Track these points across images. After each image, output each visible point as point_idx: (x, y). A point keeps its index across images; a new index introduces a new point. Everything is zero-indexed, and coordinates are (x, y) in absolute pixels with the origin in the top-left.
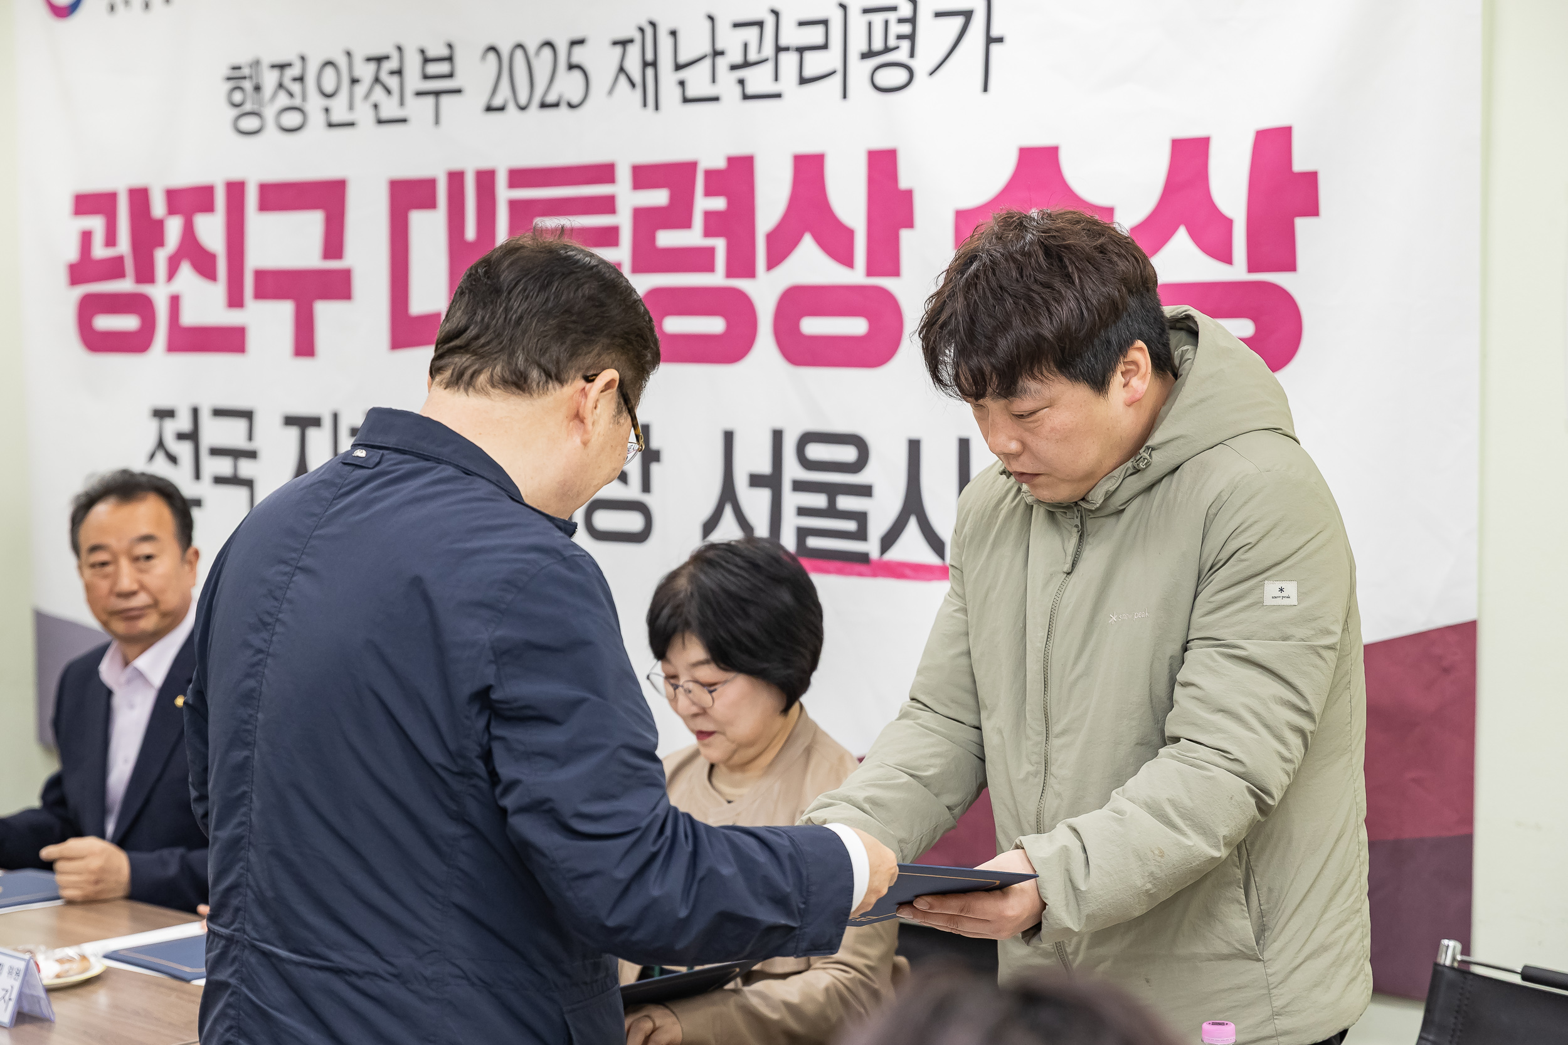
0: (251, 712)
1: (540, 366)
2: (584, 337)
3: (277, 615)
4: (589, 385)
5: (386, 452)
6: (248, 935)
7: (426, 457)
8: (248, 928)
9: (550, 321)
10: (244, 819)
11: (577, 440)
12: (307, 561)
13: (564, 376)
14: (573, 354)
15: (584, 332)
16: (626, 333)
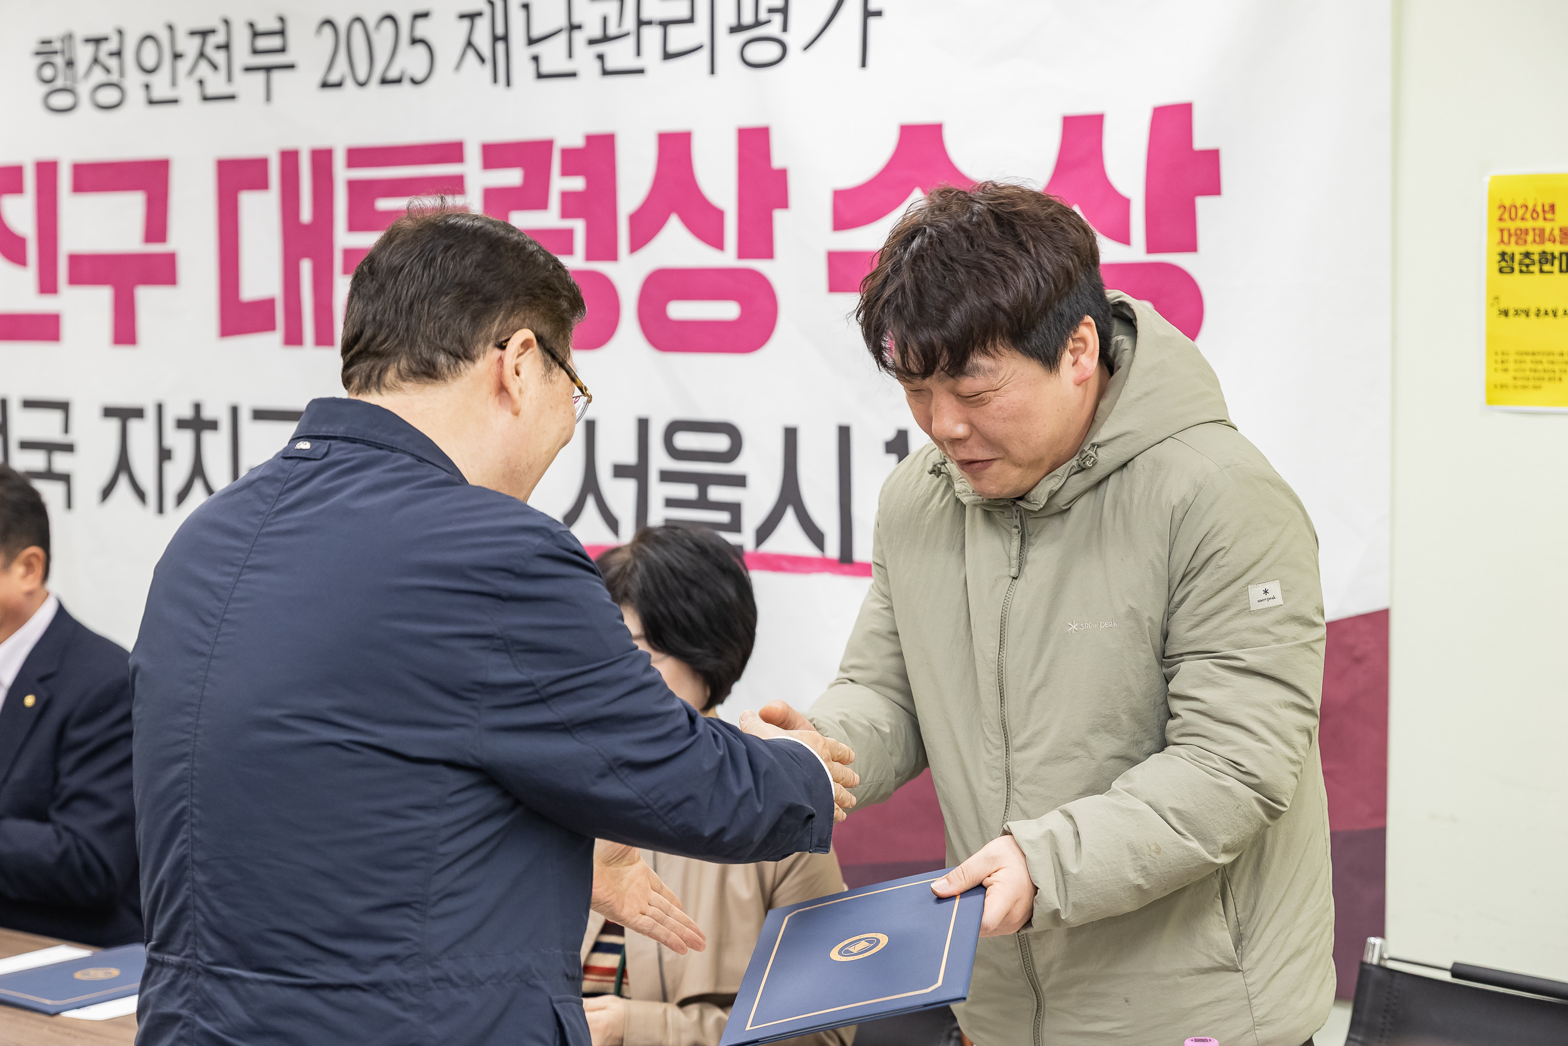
1: (444, 350)
5: (333, 442)
6: (201, 960)
7: (379, 445)
8: (201, 953)
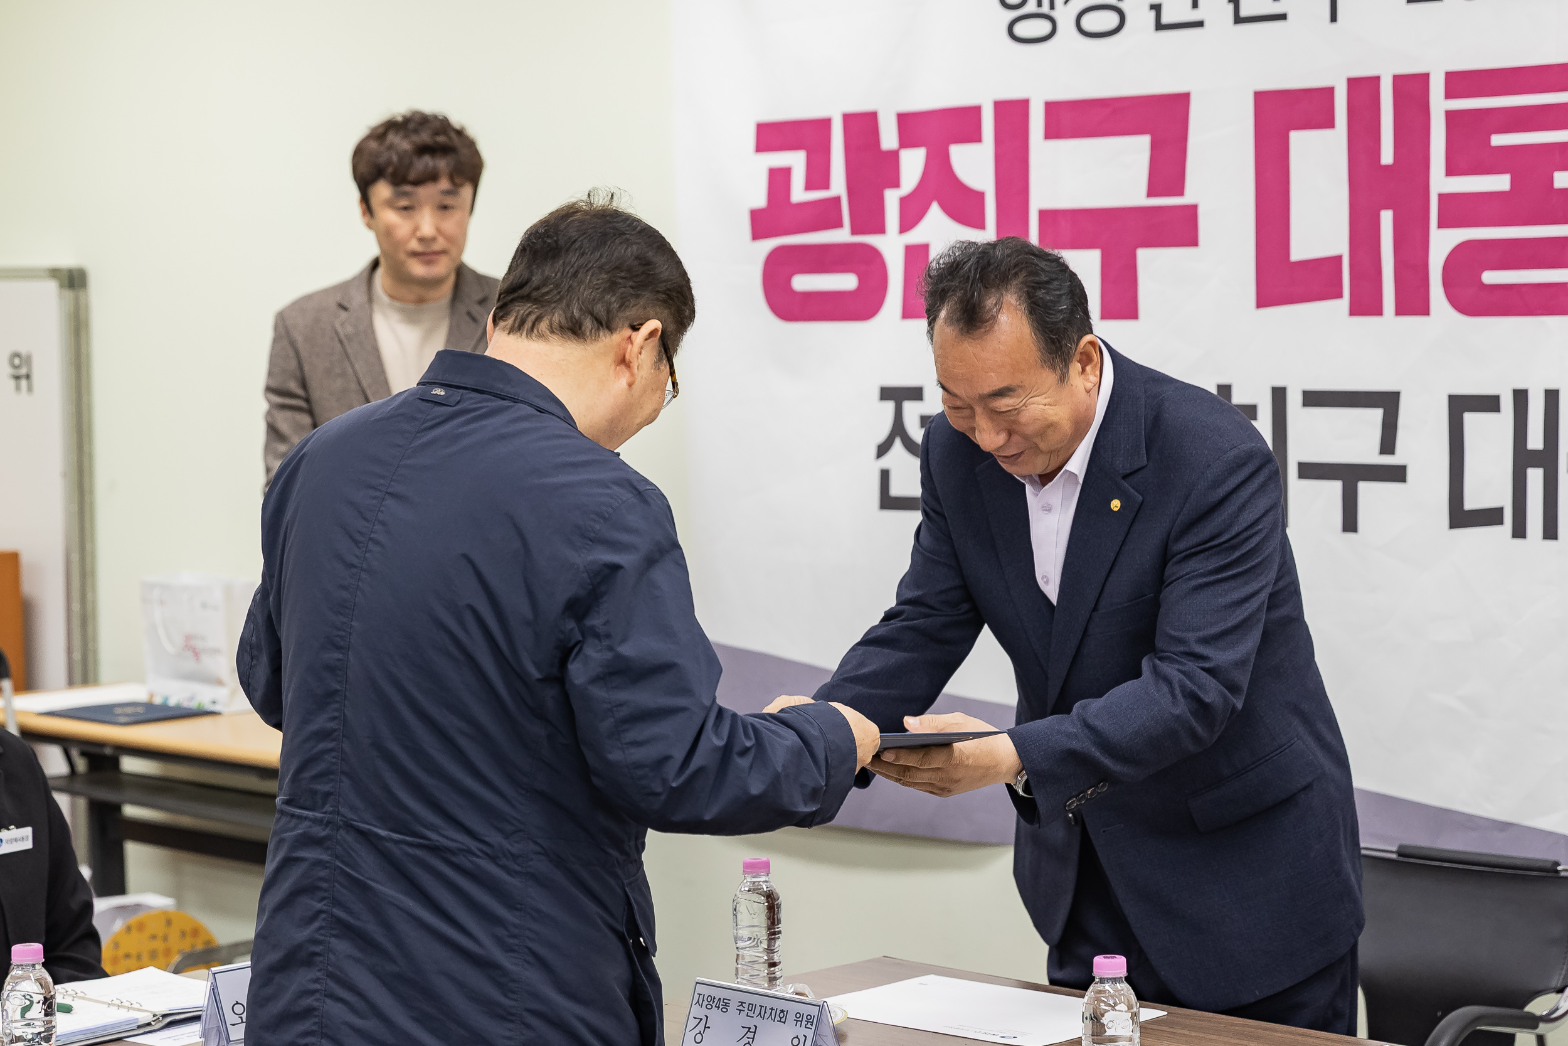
0: (345, 620)
1: (592, 314)
2: (632, 291)
3: (370, 535)
4: (634, 334)
5: (465, 391)
6: (344, 817)
7: (502, 396)
8: (344, 810)
9: (603, 275)
10: (336, 714)
11: (623, 382)
12: (396, 488)
13: (613, 325)
14: (622, 306)
15: (632, 287)
16: (669, 290)
